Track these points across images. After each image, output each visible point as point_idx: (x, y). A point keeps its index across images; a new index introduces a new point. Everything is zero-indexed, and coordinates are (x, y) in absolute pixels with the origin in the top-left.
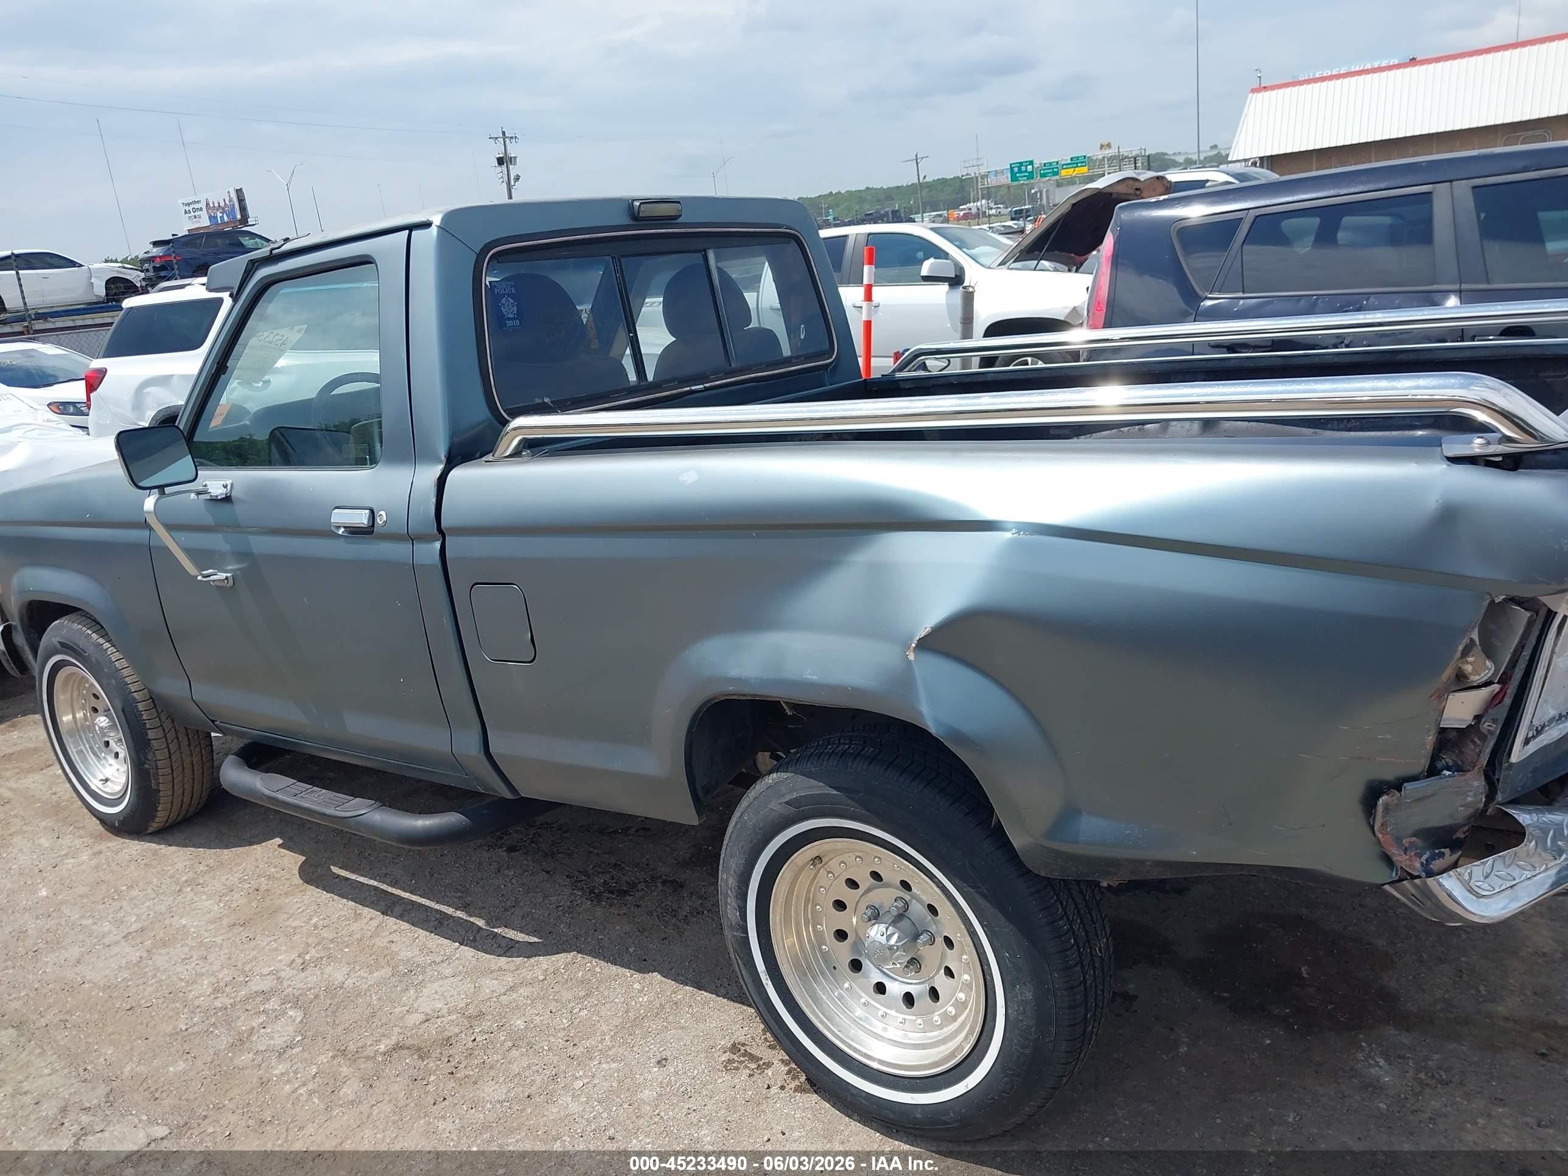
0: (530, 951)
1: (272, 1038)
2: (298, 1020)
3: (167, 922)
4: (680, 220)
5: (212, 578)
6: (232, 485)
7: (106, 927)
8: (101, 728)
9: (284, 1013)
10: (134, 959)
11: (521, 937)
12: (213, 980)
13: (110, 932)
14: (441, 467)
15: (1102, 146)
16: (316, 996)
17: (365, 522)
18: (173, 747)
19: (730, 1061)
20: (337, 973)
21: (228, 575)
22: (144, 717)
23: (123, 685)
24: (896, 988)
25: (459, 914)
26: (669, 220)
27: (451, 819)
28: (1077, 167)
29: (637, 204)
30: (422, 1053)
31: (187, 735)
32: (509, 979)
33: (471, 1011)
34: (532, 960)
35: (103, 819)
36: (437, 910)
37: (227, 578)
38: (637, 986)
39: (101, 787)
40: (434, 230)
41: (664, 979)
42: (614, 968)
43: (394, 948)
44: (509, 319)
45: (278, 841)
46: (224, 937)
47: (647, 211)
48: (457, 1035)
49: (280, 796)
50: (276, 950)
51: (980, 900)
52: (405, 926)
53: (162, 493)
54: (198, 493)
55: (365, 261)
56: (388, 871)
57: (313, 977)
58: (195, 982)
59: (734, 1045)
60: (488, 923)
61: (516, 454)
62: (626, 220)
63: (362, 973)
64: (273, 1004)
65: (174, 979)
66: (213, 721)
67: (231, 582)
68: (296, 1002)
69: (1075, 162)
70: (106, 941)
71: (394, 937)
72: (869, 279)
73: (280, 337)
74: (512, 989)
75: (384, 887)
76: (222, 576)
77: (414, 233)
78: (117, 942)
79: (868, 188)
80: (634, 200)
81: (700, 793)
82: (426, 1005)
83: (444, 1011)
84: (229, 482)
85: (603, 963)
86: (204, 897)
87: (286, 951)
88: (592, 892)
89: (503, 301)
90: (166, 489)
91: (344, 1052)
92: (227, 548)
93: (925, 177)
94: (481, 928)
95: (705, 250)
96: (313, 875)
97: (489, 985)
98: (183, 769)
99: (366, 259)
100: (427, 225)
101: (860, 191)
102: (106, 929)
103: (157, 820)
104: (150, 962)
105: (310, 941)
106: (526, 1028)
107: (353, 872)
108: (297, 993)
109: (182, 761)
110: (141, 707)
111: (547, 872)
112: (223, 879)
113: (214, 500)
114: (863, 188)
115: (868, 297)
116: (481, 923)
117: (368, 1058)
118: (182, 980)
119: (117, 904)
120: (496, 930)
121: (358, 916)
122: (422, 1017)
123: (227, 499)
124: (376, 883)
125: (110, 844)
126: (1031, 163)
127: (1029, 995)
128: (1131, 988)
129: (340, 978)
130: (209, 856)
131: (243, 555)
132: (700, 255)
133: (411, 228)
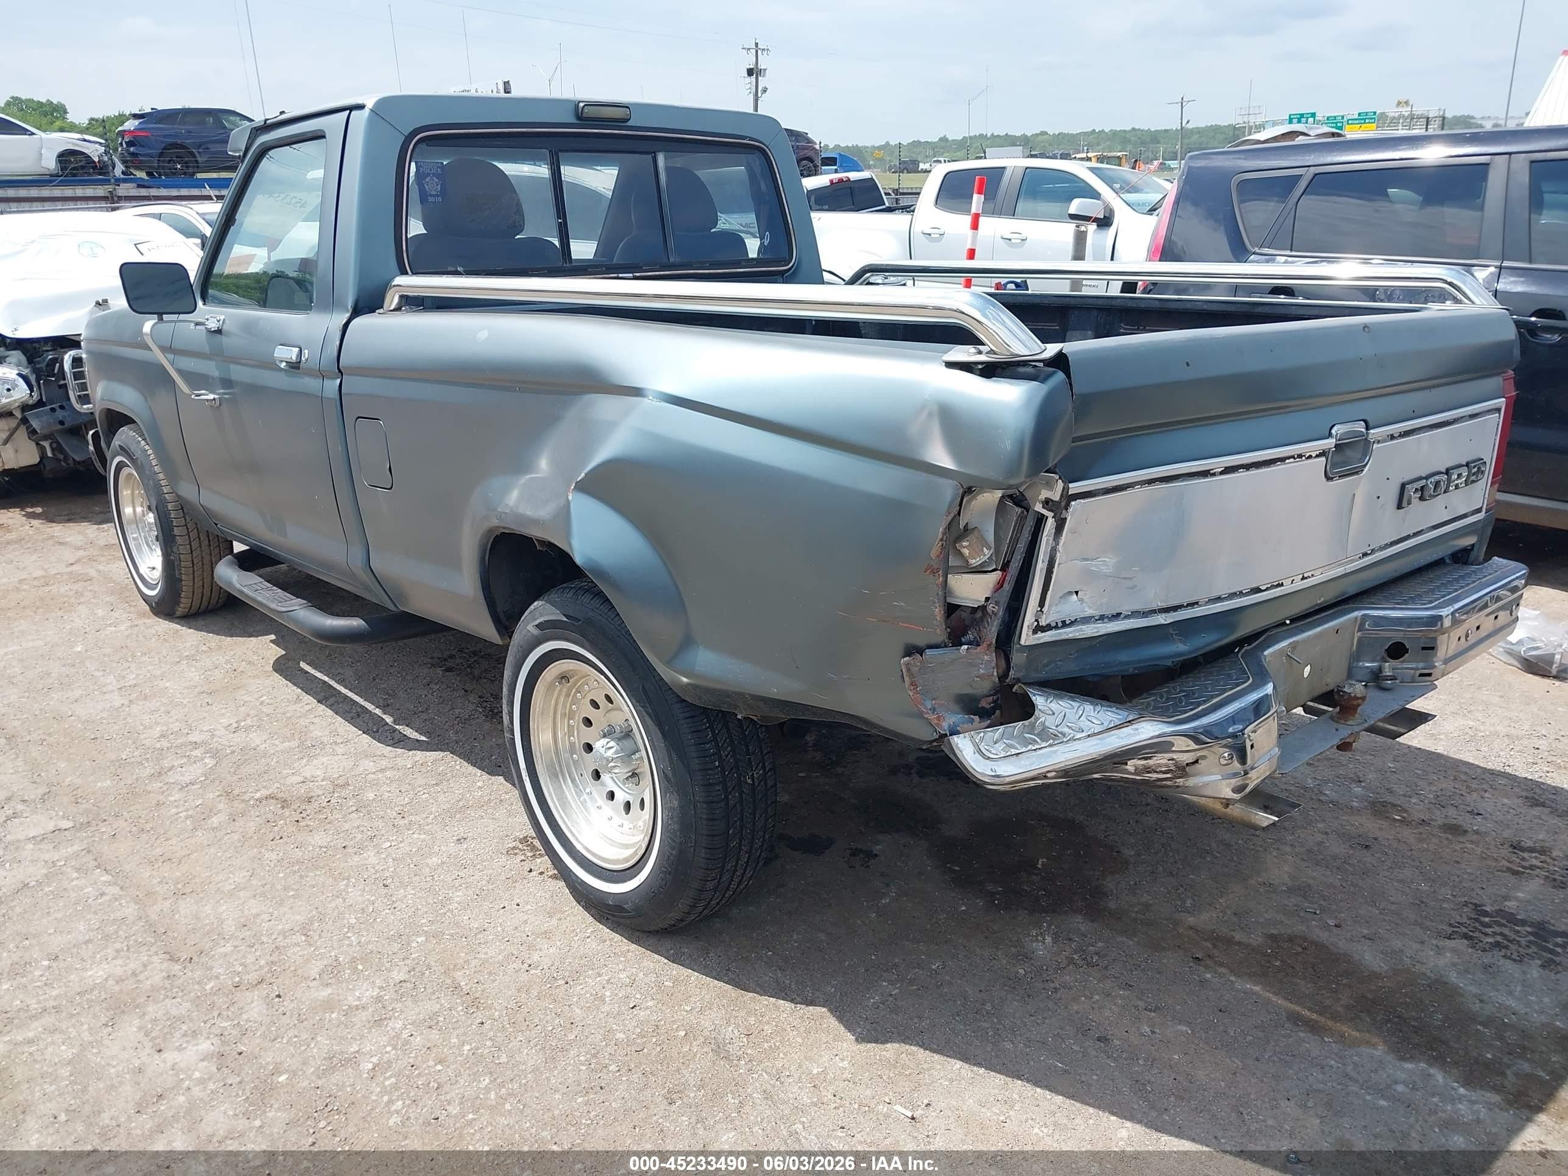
0: (417, 746)
1: (183, 775)
2: (210, 766)
3: (155, 683)
4: (629, 123)
5: (202, 397)
6: (224, 320)
7: (111, 678)
8: (149, 523)
9: (203, 759)
10: (117, 704)
11: (415, 735)
12: (164, 728)
13: (111, 683)
14: (348, 315)
15: (1399, 103)
16: (233, 752)
17: (294, 358)
18: (195, 545)
19: (514, 848)
20: (256, 739)
21: (216, 397)
22: (172, 516)
23: (158, 487)
24: (621, 796)
25: (378, 711)
26: (621, 122)
27: (355, 623)
28: (1365, 123)
29: (582, 105)
30: (285, 804)
31: (208, 536)
32: (384, 763)
33: (340, 782)
34: (411, 753)
35: (145, 598)
36: (361, 706)
37: (214, 399)
38: (479, 784)
39: (148, 573)
40: (366, 112)
41: (505, 782)
42: (471, 768)
43: (312, 727)
44: (431, 195)
45: (273, 637)
46: (191, 700)
47: (590, 112)
48: (318, 796)
49: (245, 590)
50: (223, 714)
51: (647, 719)
52: (330, 712)
53: (161, 319)
54: (197, 324)
55: (318, 136)
56: (342, 672)
57: (238, 739)
58: (151, 728)
59: (525, 838)
60: (395, 722)
61: (398, 309)
62: (572, 120)
63: (277, 742)
64: (197, 753)
65: (138, 723)
66: (216, 524)
67: (218, 402)
68: (216, 754)
69: (1363, 118)
70: (104, 690)
71: (315, 720)
72: (977, 208)
73: (297, 200)
74: (382, 770)
75: (332, 683)
76: (211, 397)
77: (353, 113)
78: (113, 691)
79: (1134, 129)
80: (579, 102)
81: (502, 616)
82: (308, 772)
83: (319, 779)
84: (222, 317)
85: (466, 764)
86: (193, 669)
87: (229, 717)
88: (491, 711)
89: (428, 179)
90: (164, 316)
91: (228, 794)
92: (216, 374)
93: (1188, 122)
94: (387, 724)
95: (654, 153)
96: (282, 667)
97: (367, 764)
98: (203, 564)
99: (319, 134)
100: (361, 107)
101: (1125, 131)
102: (108, 681)
103: (181, 605)
104: (127, 709)
105: (251, 712)
106: (374, 800)
107: (315, 668)
108: (220, 747)
109: (202, 557)
110: (170, 506)
111: (466, 691)
112: (214, 659)
113: (209, 331)
114: (1129, 128)
115: (975, 226)
116: (389, 720)
117: (243, 801)
118: (142, 724)
119: (128, 664)
120: (397, 727)
121: (298, 699)
122: (302, 779)
123: (219, 331)
124: (326, 679)
125: (147, 621)
126: (1313, 115)
127: (676, 803)
128: (877, 849)
129: (258, 742)
130: (213, 639)
131: (227, 383)
132: (650, 157)
133: (351, 108)
